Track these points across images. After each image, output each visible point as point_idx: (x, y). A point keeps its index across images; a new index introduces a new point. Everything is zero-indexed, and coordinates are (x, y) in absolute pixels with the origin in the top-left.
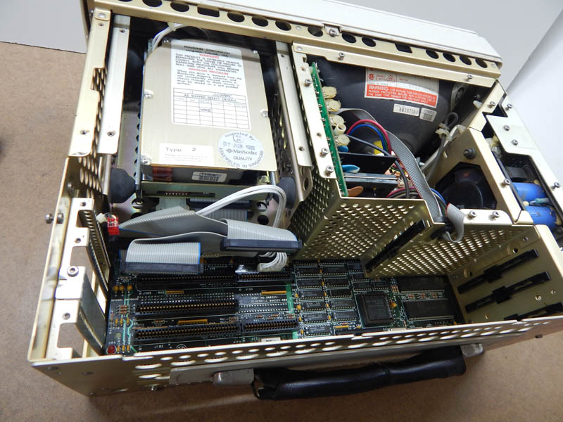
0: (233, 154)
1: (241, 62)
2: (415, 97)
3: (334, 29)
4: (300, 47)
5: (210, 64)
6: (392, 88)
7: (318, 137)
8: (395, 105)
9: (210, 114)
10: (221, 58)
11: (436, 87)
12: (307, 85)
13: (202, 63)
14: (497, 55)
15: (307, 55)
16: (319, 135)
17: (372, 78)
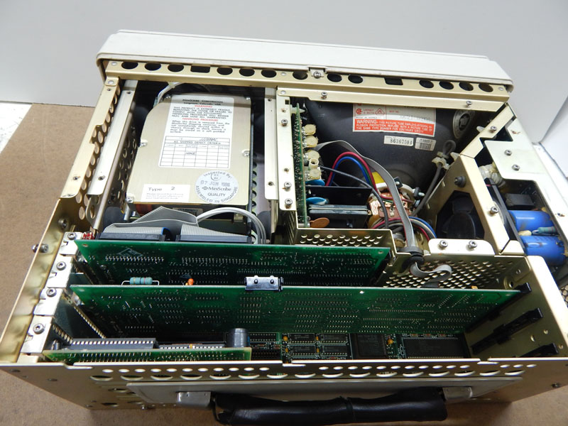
0: (208, 191)
1: (232, 109)
2: (408, 128)
3: (319, 71)
4: (284, 91)
5: (203, 113)
6: (381, 120)
7: (285, 172)
8: (385, 136)
9: (194, 156)
10: (214, 107)
11: (433, 116)
12: (284, 125)
13: (196, 113)
14: (508, 78)
15: (291, 98)
16: (286, 170)
17: (359, 112)
